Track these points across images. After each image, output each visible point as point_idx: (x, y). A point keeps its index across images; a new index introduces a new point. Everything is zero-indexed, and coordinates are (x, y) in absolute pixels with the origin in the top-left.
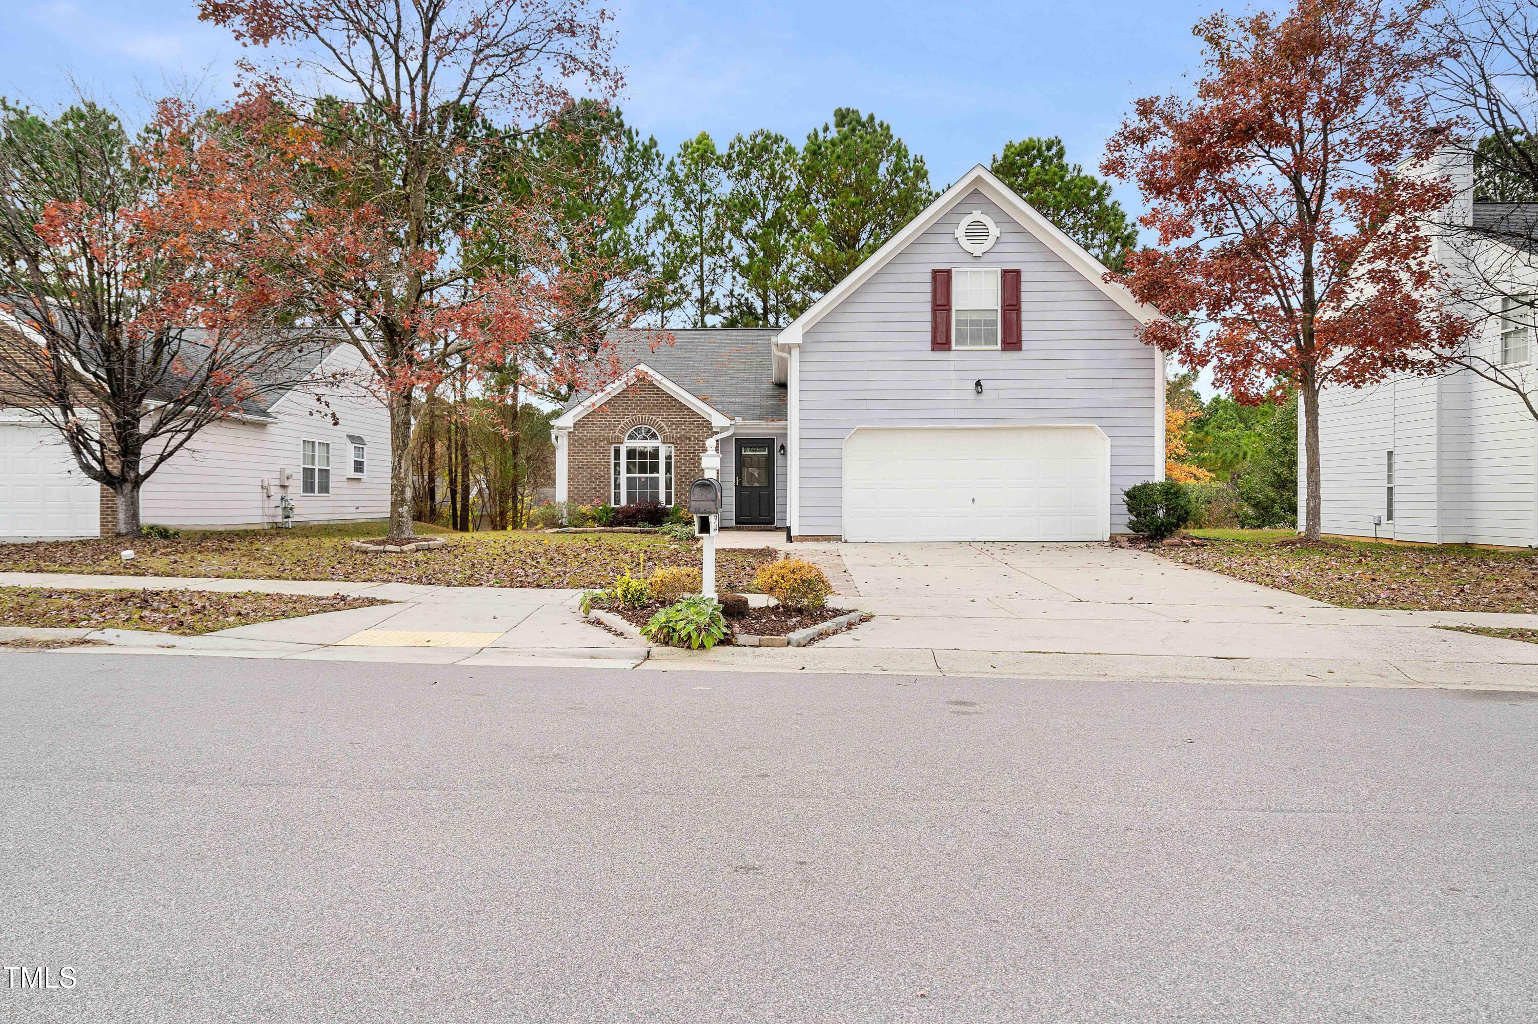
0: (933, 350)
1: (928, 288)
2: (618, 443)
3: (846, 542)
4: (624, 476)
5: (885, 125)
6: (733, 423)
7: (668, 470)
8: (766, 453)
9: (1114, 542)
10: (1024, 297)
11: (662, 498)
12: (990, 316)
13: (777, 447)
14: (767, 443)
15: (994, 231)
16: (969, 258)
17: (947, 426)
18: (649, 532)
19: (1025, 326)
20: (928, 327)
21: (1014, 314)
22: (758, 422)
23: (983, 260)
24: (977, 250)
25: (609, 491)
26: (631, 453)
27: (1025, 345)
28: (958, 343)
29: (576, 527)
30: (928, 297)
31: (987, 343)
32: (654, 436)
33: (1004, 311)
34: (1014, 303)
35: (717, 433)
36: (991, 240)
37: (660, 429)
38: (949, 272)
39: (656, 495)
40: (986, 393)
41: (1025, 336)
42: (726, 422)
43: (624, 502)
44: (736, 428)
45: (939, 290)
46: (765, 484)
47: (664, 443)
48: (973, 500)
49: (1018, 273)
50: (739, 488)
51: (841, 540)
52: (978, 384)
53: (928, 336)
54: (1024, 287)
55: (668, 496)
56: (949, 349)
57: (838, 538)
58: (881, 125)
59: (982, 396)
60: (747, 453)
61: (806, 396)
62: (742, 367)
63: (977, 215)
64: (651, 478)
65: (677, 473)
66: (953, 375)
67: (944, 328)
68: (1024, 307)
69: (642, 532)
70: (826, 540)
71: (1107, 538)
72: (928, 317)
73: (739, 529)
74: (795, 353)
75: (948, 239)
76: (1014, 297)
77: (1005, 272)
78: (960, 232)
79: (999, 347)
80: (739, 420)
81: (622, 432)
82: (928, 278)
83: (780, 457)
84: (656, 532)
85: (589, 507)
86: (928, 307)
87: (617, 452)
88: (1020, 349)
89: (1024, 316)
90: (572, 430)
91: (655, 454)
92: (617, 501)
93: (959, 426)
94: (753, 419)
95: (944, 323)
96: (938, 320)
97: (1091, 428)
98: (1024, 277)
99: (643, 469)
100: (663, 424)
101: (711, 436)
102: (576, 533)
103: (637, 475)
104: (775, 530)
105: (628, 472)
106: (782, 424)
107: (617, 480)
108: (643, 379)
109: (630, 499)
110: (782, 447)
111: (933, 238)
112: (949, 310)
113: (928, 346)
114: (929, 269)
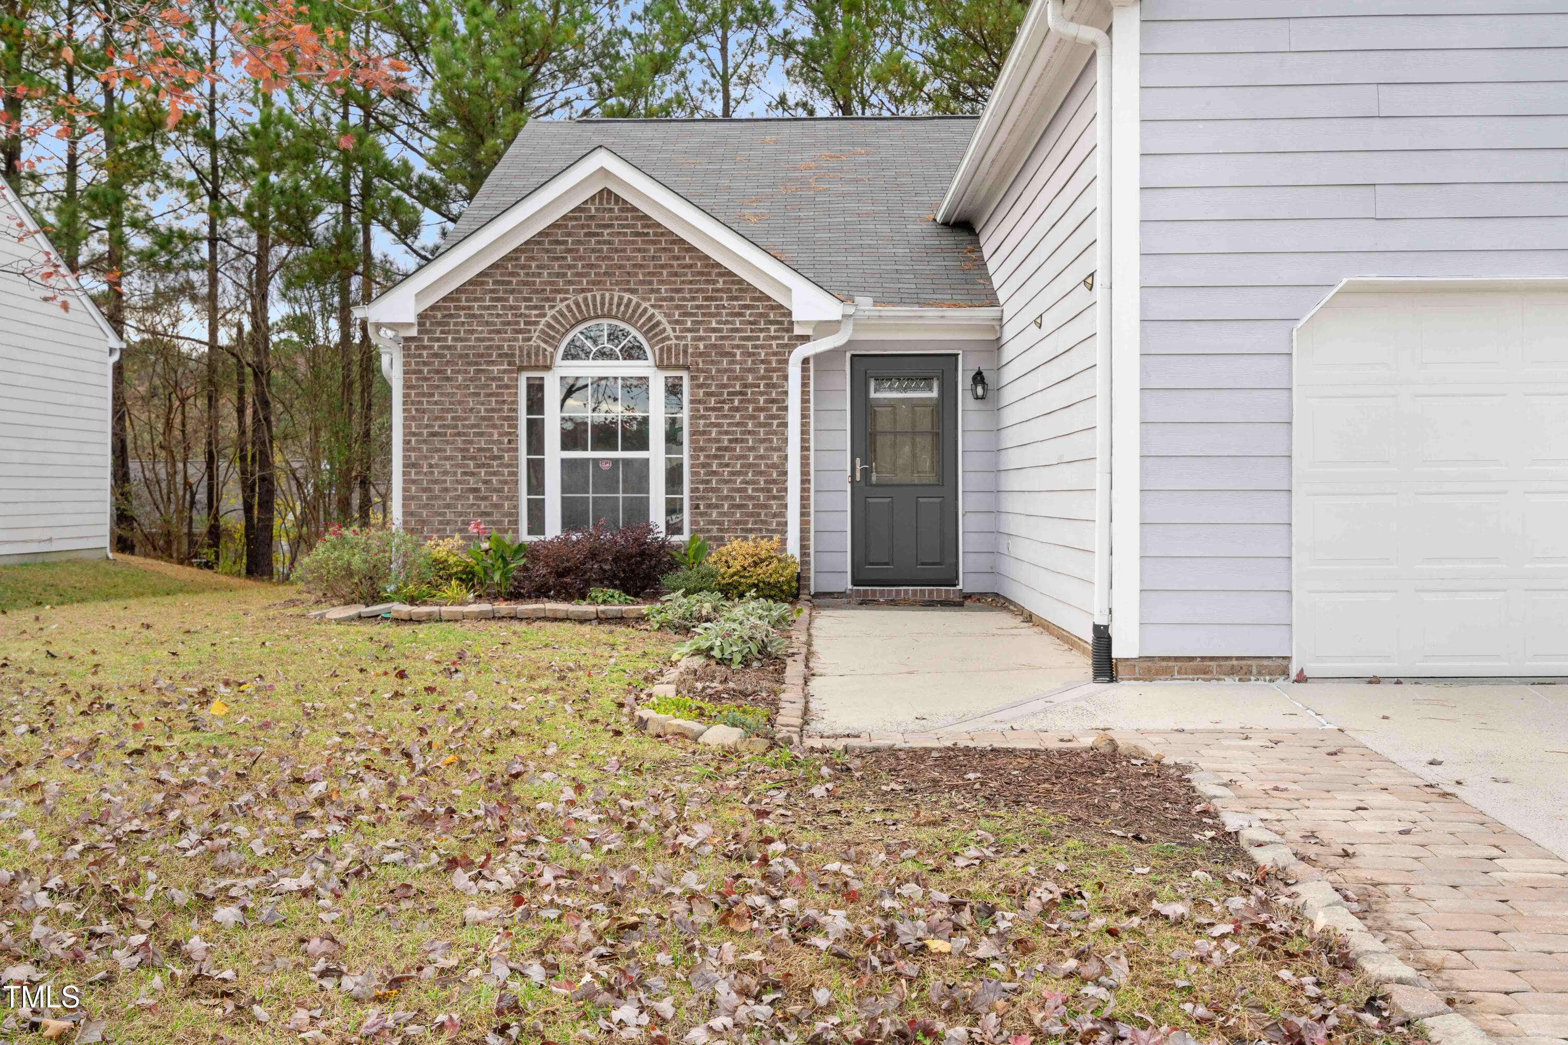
2: (536, 368)
3: (1302, 678)
4: (554, 456)
6: (850, 310)
7: (674, 443)
8: (934, 394)
11: (657, 516)
13: (963, 380)
14: (938, 367)
18: (620, 619)
22: (915, 310)
25: (514, 497)
26: (573, 395)
29: (412, 601)
32: (632, 353)
35: (805, 339)
37: (652, 330)
39: (640, 509)
42: (831, 309)
43: (553, 528)
44: (857, 327)
46: (929, 477)
47: (660, 366)
50: (862, 489)
51: (1285, 673)
55: (673, 508)
57: (1275, 668)
60: (881, 394)
62: (851, 188)
64: (627, 462)
65: (696, 449)
69: (601, 619)
70: (1232, 672)
73: (866, 602)
74: (1128, 24)
80: (865, 302)
81: (551, 338)
83: (972, 404)
84: (642, 618)
85: (456, 540)
87: (536, 394)
90: (414, 332)
91: (635, 393)
92: (537, 523)
94: (902, 302)
99: (604, 438)
100: (659, 317)
101: (791, 347)
102: (410, 620)
103: (590, 454)
104: (962, 601)
105: (564, 447)
106: (985, 313)
107: (536, 469)
108: (606, 194)
109: (571, 520)
110: (979, 378)
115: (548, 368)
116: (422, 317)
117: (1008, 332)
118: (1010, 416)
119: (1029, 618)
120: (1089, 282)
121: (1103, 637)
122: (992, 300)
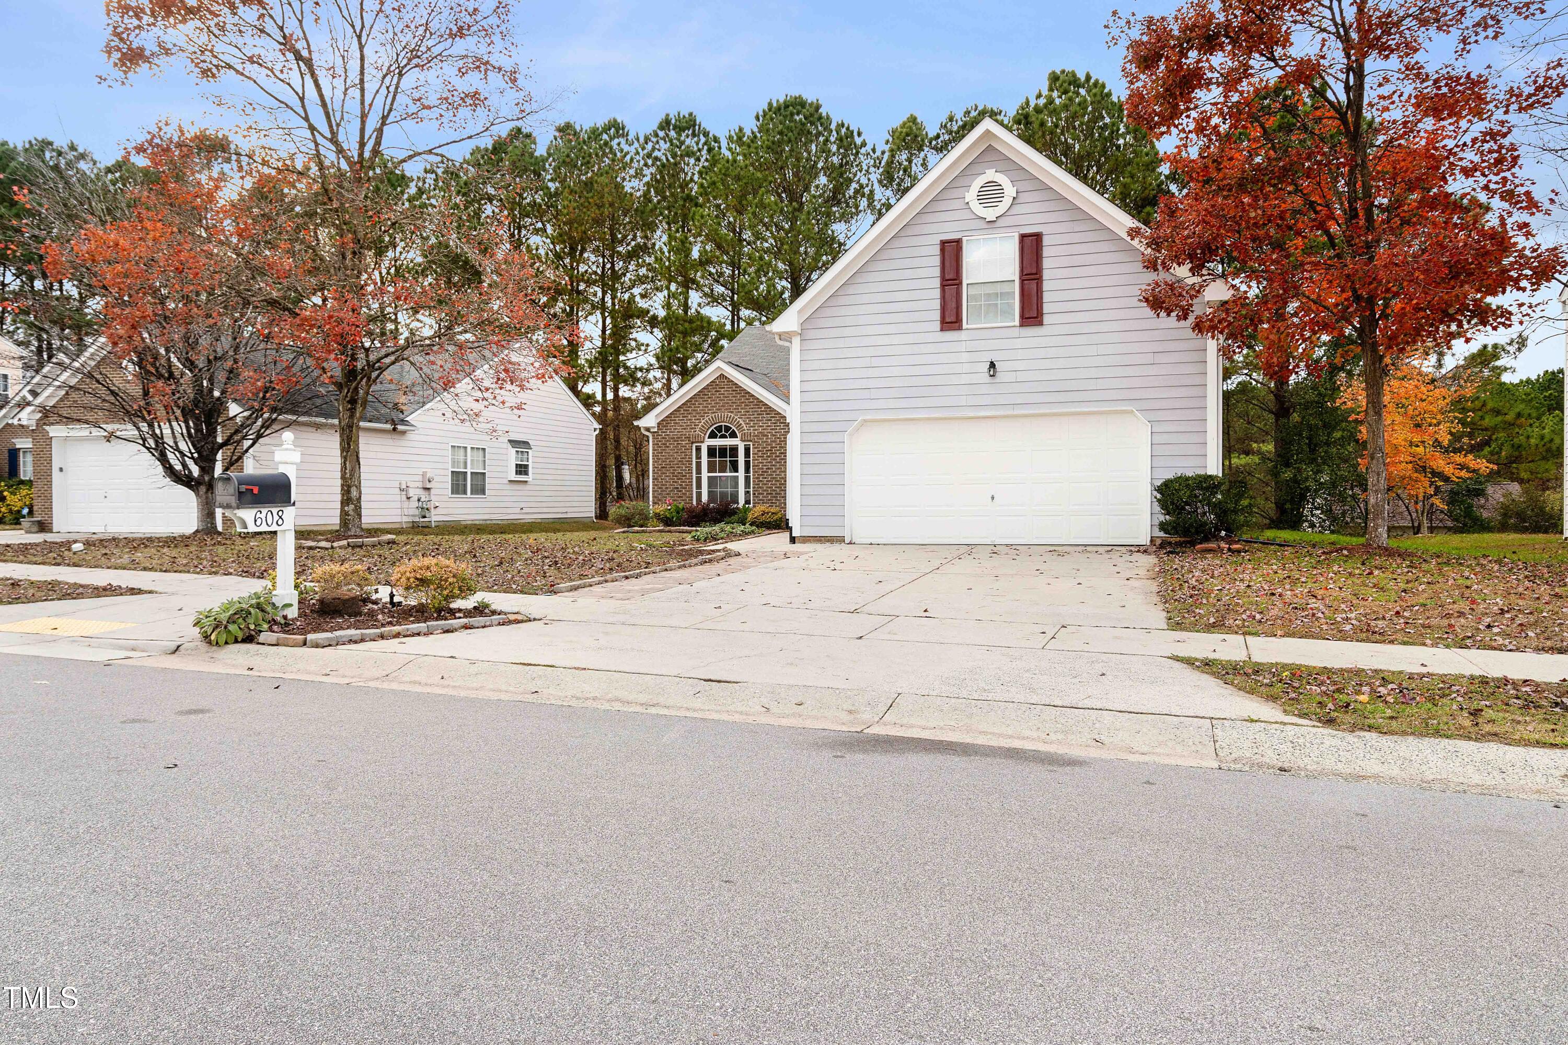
0: (942, 330)
1: (937, 261)
2: (699, 442)
3: (849, 543)
4: (705, 475)
7: (747, 470)
9: (1155, 547)
10: (1046, 263)
12: (1006, 288)
15: (1010, 191)
16: (982, 224)
17: (958, 415)
19: (1046, 297)
20: (937, 304)
21: (1033, 285)
23: (997, 225)
24: (991, 214)
25: (691, 490)
26: (712, 451)
27: (1047, 319)
28: (970, 320)
29: (641, 526)
30: (937, 272)
31: (1002, 319)
33: (1022, 281)
34: (1034, 271)
36: (1007, 201)
37: (739, 427)
38: (958, 242)
39: (735, 495)
40: (1000, 376)
41: (1046, 308)
43: (705, 500)
45: (947, 264)
47: (742, 440)
48: (993, 498)
49: (1038, 237)
51: (844, 541)
52: (992, 365)
53: (937, 315)
54: (1046, 252)
56: (960, 328)
59: (996, 379)
61: (808, 387)
63: (991, 175)
64: (731, 477)
65: (755, 472)
66: (965, 357)
67: (954, 305)
68: (1046, 274)
70: (828, 541)
71: (1147, 542)
72: (937, 293)
74: (796, 341)
75: (957, 204)
76: (1034, 265)
77: (1023, 237)
78: (971, 196)
79: (1017, 323)
81: (703, 431)
82: (937, 250)
86: (937, 283)
87: (698, 449)
88: (1041, 323)
89: (1046, 286)
90: (656, 430)
91: (734, 450)
92: (698, 500)
93: (972, 415)
95: (954, 300)
96: (947, 296)
97: (1128, 412)
98: (1046, 241)
99: (723, 468)
100: (741, 422)
102: (637, 532)
103: (718, 474)
105: (709, 471)
107: (699, 480)
108: (722, 376)
109: (712, 496)
111: (942, 206)
112: (960, 284)
113: (938, 325)
114: (937, 239)
115: (703, 442)
116: (659, 424)
121: (792, 531)
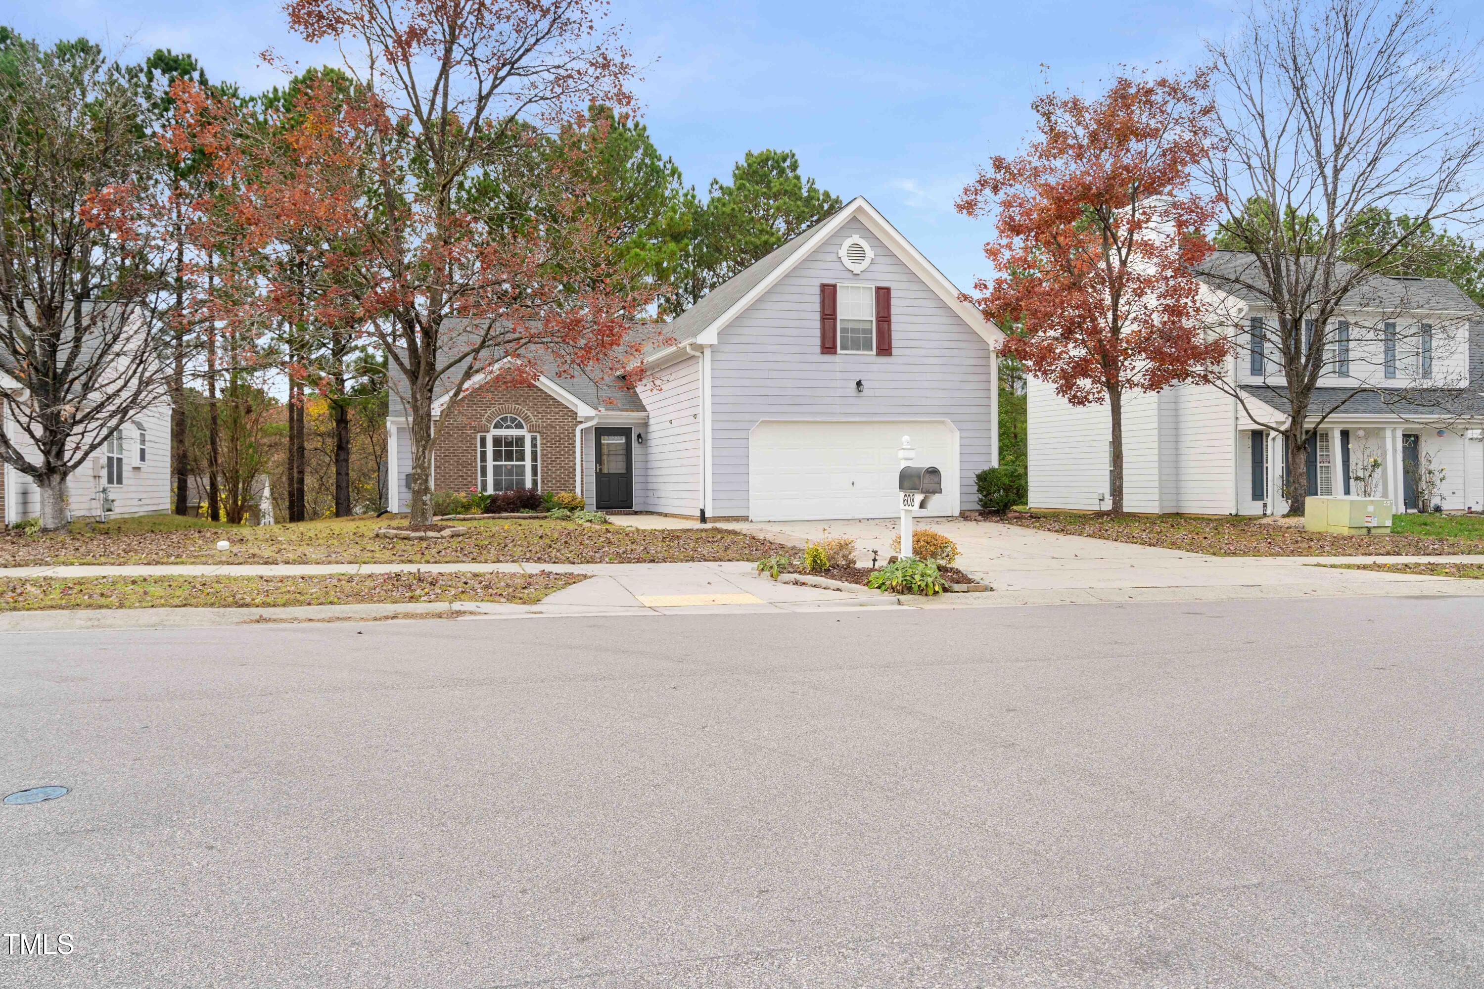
0: (822, 353)
1: (817, 299)
2: (484, 431)
3: (752, 521)
4: (490, 463)
5: (640, 126)
6: (597, 413)
7: (534, 459)
8: (624, 441)
9: (964, 516)
10: (894, 310)
11: (528, 485)
12: (867, 326)
13: (634, 436)
14: (625, 432)
15: (870, 253)
16: (850, 275)
17: (835, 419)
18: (537, 518)
19: (894, 335)
20: (818, 333)
21: (885, 325)
22: (619, 413)
23: (861, 277)
24: (857, 268)
25: (476, 479)
26: (497, 441)
27: (894, 351)
28: (842, 348)
29: (460, 513)
30: (817, 307)
31: (864, 349)
32: (519, 426)
33: (878, 321)
34: (886, 315)
35: (581, 422)
36: (867, 261)
37: (526, 419)
38: (835, 286)
39: (522, 482)
40: (866, 392)
41: (894, 343)
42: (591, 412)
43: (490, 491)
44: (599, 418)
45: (826, 301)
46: (624, 471)
47: (529, 431)
48: (853, 483)
49: (888, 290)
50: (600, 475)
51: (748, 520)
52: (859, 384)
53: (818, 341)
54: (893, 302)
55: (535, 482)
56: (835, 353)
57: (745, 519)
58: (637, 125)
59: (862, 394)
60: (605, 441)
63: (856, 239)
64: (517, 466)
65: (543, 461)
66: (838, 375)
67: (831, 335)
68: (894, 319)
69: (530, 518)
71: (957, 514)
72: (818, 324)
73: (603, 512)
74: (708, 352)
75: (833, 257)
76: (886, 310)
77: (878, 289)
78: (843, 252)
79: (874, 352)
80: (603, 410)
81: (489, 421)
82: (817, 290)
83: (638, 445)
85: (463, 494)
86: (817, 316)
87: (483, 441)
88: (890, 355)
89: (894, 327)
91: (520, 441)
92: (484, 488)
93: (845, 420)
94: (616, 410)
95: (831, 330)
96: (827, 327)
97: (943, 422)
98: (893, 294)
99: (509, 457)
100: (529, 414)
101: (576, 425)
102: (464, 520)
103: (503, 463)
104: (636, 513)
105: (495, 460)
106: (643, 414)
107: (484, 468)
109: (497, 485)
110: (639, 436)
111: (821, 256)
112: (835, 319)
113: (818, 349)
114: (817, 283)
115: (488, 432)
116: (442, 413)
117: (651, 421)
118: (653, 450)
119: (666, 515)
120: (695, 416)
121: (703, 512)
122: (645, 410)
